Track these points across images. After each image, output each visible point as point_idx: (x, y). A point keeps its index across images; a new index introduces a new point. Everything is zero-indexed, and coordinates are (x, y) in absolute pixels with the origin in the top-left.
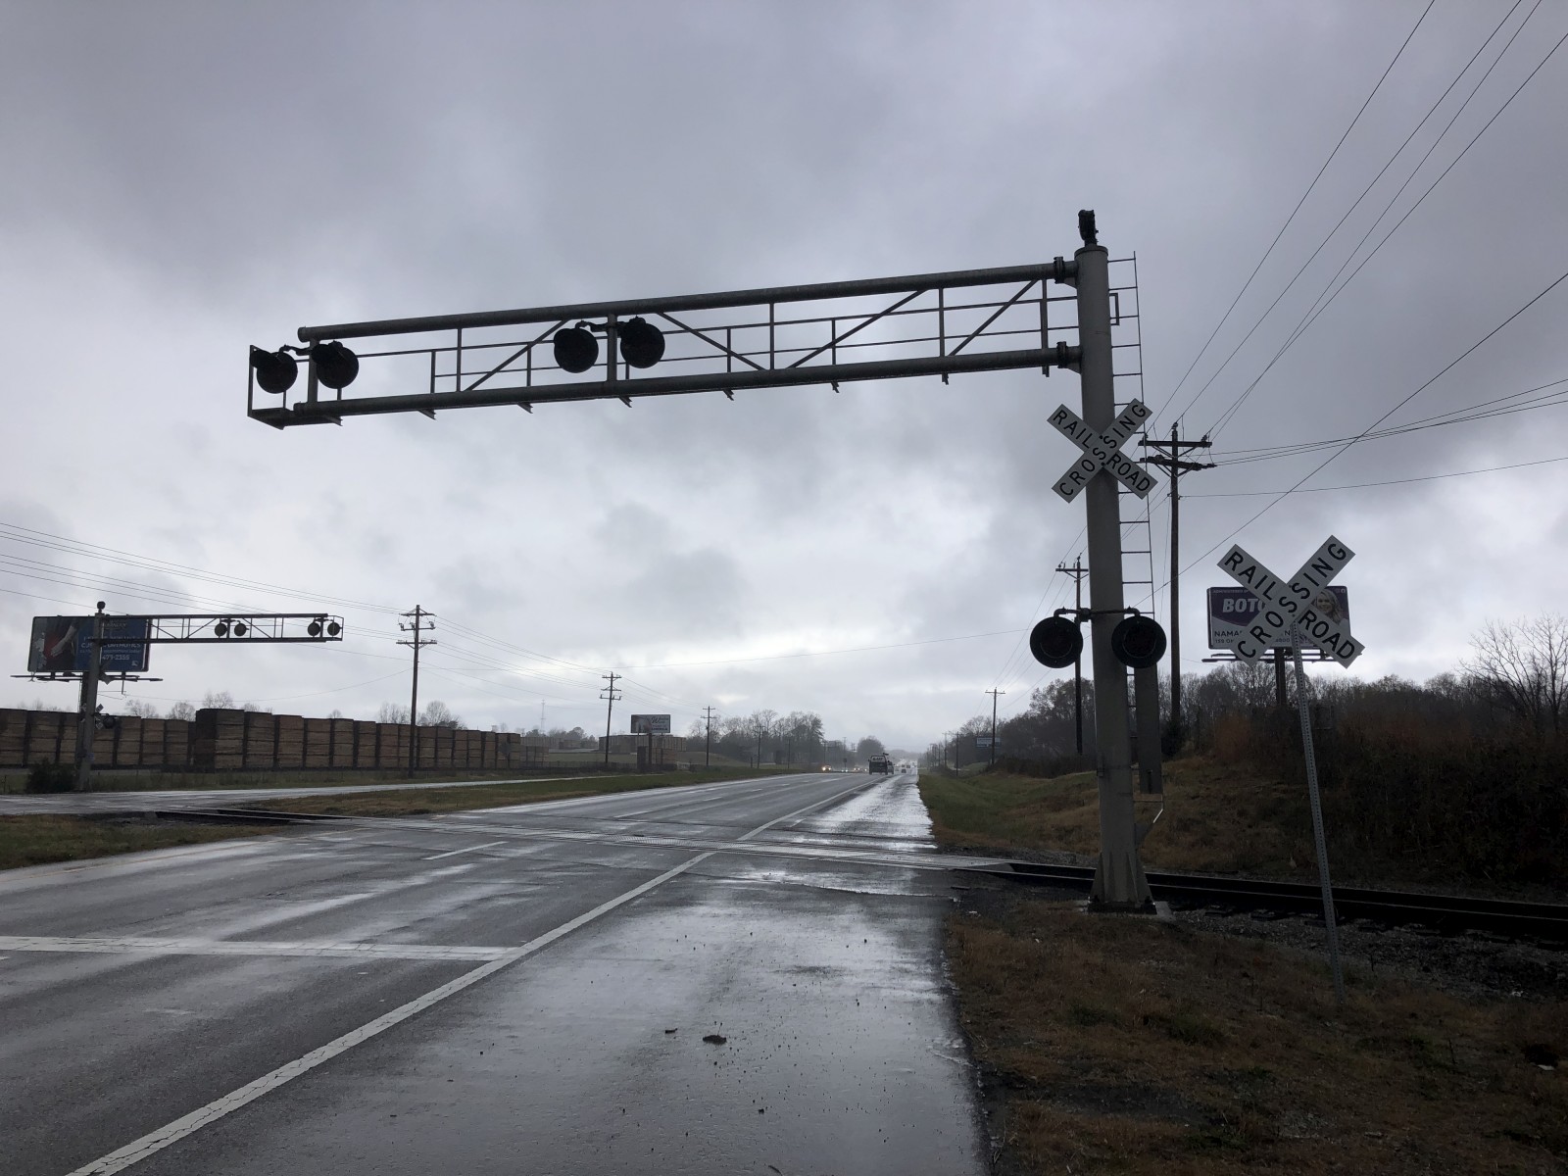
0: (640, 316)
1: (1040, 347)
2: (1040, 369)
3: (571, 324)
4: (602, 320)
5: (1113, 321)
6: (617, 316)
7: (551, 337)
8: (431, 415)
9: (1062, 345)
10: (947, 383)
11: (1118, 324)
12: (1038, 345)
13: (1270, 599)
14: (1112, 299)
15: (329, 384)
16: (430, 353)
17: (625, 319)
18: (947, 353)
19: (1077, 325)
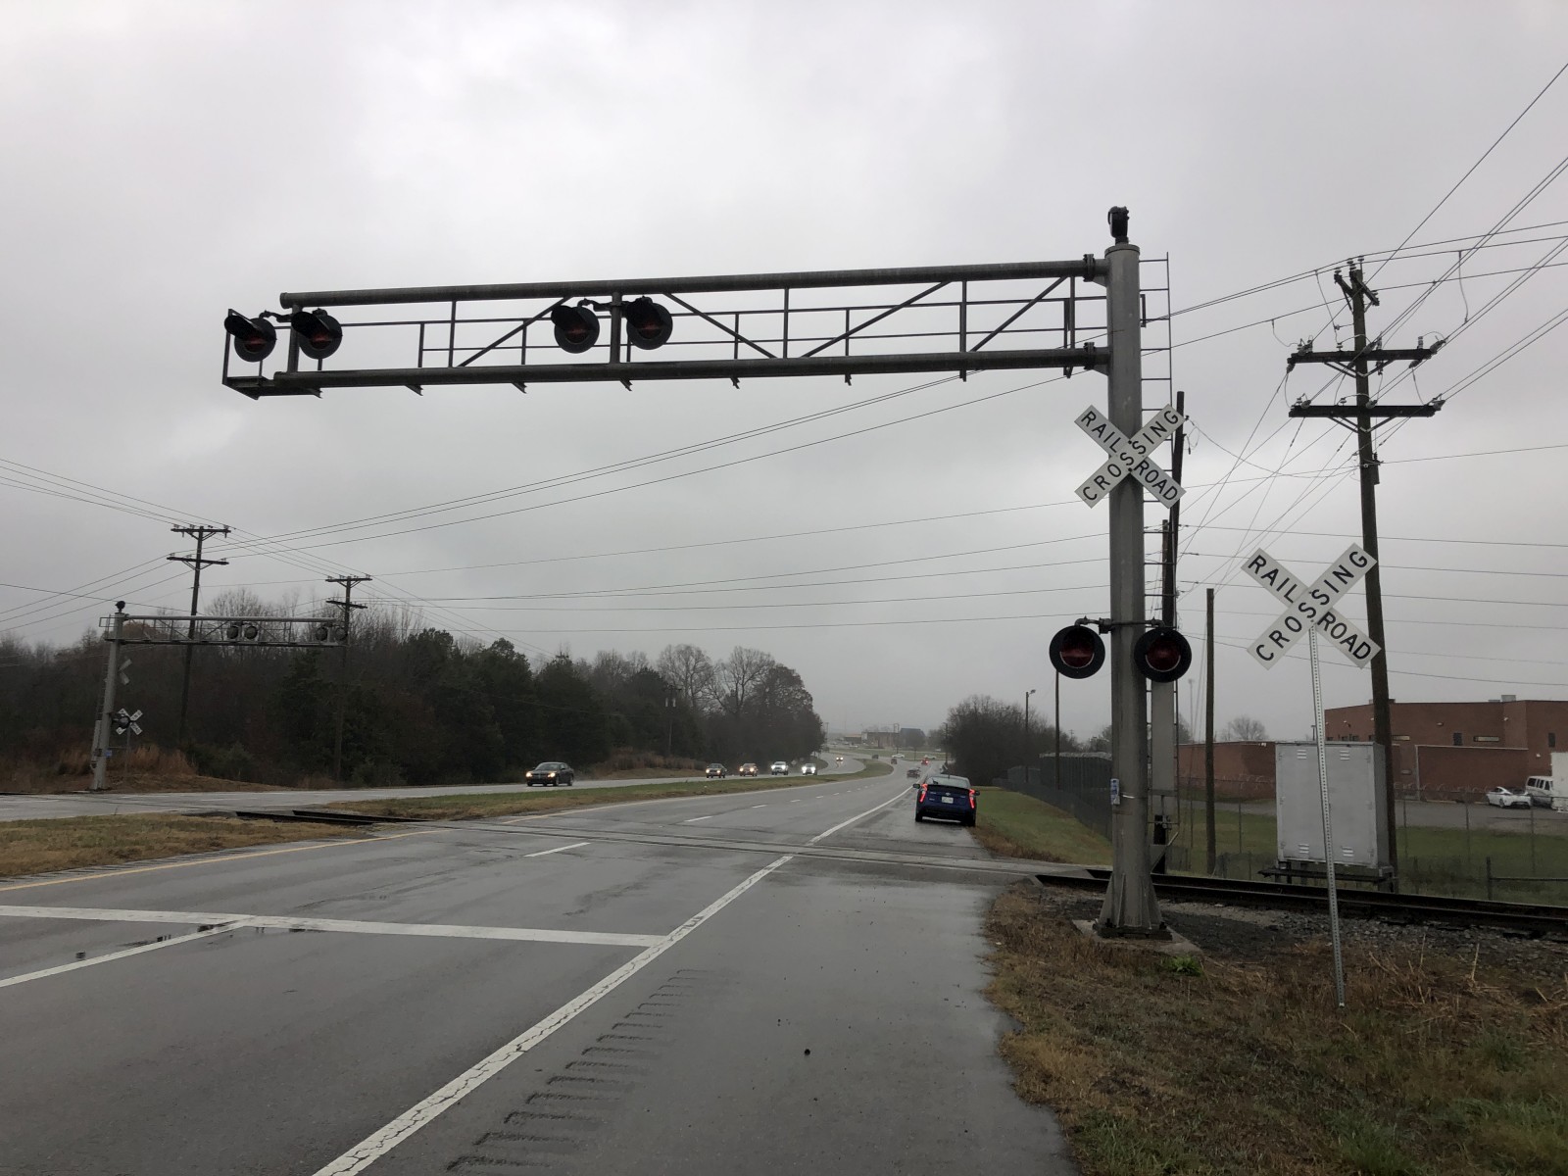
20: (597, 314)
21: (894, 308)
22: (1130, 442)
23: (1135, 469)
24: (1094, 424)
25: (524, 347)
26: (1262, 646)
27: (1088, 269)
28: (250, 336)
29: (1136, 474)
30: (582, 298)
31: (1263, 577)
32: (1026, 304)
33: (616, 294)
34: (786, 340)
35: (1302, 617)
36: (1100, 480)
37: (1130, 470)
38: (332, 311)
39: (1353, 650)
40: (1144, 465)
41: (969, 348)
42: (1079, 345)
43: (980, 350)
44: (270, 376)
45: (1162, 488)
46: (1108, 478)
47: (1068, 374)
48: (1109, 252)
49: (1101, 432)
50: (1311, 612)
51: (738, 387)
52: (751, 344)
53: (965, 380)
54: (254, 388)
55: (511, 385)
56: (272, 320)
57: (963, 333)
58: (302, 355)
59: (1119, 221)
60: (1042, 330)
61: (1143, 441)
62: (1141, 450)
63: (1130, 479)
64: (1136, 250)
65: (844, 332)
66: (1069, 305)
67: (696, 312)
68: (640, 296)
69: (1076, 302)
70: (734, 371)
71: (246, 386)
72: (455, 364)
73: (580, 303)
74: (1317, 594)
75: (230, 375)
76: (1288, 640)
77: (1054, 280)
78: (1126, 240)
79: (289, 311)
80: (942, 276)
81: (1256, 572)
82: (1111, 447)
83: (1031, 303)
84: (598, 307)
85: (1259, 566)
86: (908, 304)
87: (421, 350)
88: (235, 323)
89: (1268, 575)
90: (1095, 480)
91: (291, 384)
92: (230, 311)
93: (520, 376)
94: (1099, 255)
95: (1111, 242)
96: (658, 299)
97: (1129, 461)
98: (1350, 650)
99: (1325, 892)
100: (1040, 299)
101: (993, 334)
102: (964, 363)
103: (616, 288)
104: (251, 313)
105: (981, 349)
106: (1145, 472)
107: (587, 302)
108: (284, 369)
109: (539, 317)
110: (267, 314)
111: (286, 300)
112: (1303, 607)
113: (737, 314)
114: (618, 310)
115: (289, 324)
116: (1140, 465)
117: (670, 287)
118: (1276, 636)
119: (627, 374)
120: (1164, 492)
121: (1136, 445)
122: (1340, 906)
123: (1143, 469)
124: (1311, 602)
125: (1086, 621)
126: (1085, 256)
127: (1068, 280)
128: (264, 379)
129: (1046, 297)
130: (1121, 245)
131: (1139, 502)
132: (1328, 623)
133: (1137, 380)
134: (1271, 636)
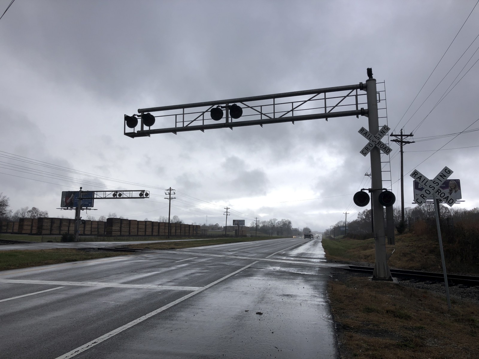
0: (235, 103)
1: (356, 110)
2: (356, 116)
3: (215, 107)
4: (224, 105)
5: (378, 101)
6: (228, 104)
7: (210, 110)
8: (176, 133)
9: (362, 109)
10: (327, 121)
11: (380, 102)
12: (355, 109)
13: (426, 186)
14: (378, 95)
15: (147, 125)
16: (175, 116)
17: (231, 104)
18: (327, 112)
19: (367, 102)
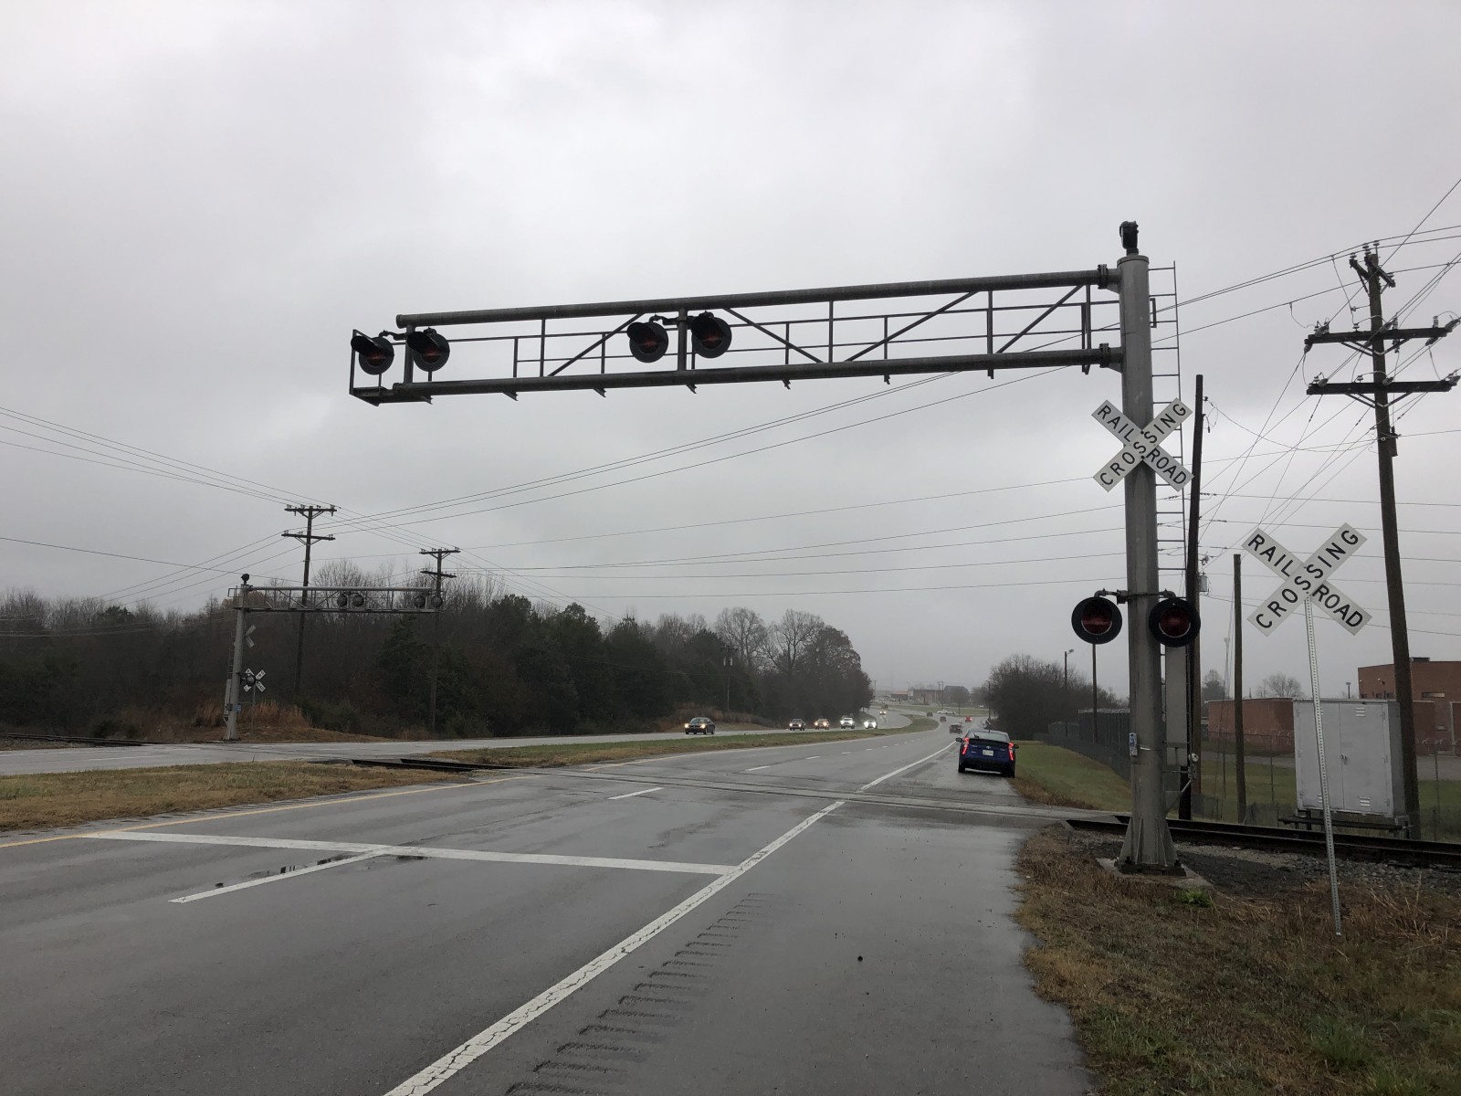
20: (665, 327)
21: (930, 315)
22: (1142, 433)
23: (1148, 456)
24: (1109, 417)
25: (603, 357)
26: (1262, 615)
27: (1102, 278)
28: (371, 352)
29: (1148, 461)
30: (653, 315)
31: (1261, 554)
32: (1048, 309)
33: (682, 310)
34: (831, 346)
35: (1298, 589)
36: (1115, 467)
37: (1143, 457)
38: (441, 330)
39: (1346, 618)
40: (1156, 453)
41: (995, 350)
42: (1095, 345)
43: (1005, 352)
44: (389, 387)
45: (1172, 473)
46: (1123, 464)
47: (1086, 371)
48: (1121, 262)
49: (1116, 424)
50: (1306, 585)
51: (789, 388)
52: (798, 349)
53: (992, 378)
54: (375, 396)
55: (592, 391)
56: (390, 339)
57: (990, 336)
58: (416, 368)
59: (1129, 234)
60: (1062, 331)
61: (1154, 431)
62: (1153, 439)
63: (1143, 465)
64: (1145, 260)
65: (882, 338)
66: (1086, 308)
67: (749, 323)
68: (703, 311)
69: (1092, 306)
70: (785, 374)
71: (370, 395)
72: (546, 374)
73: (652, 319)
74: (1311, 569)
75: (355, 386)
76: (1285, 610)
77: (1071, 288)
78: (1137, 251)
79: (404, 331)
80: (970, 287)
81: (1256, 549)
82: (1125, 437)
83: (1052, 308)
84: (667, 321)
85: (1258, 544)
86: (942, 311)
87: (516, 361)
88: (359, 343)
89: (1266, 552)
90: (1111, 467)
91: (406, 393)
92: (355, 331)
93: (600, 383)
94: (1112, 265)
95: (1123, 253)
96: (719, 313)
97: (1142, 449)
98: (1343, 618)
99: (1322, 836)
100: (1060, 304)
101: (1018, 336)
102: (990, 363)
103: (682, 305)
104: (372, 333)
105: (1007, 351)
106: (1157, 459)
107: (657, 318)
108: (401, 380)
109: (618, 331)
110: (386, 333)
111: (401, 321)
112: (1299, 581)
113: (788, 323)
114: (684, 323)
115: (404, 341)
116: (1152, 453)
117: (729, 303)
118: (1274, 606)
119: (691, 379)
120: (1174, 477)
121: (1148, 435)
122: (1336, 851)
123: (1155, 456)
124: (1306, 576)
125: (1104, 592)
126: (1099, 266)
127: (1084, 288)
128: (384, 389)
129: (1065, 302)
130: (1133, 256)
131: (1152, 485)
132: (1322, 594)
133: (1147, 377)
134: (1269, 607)
